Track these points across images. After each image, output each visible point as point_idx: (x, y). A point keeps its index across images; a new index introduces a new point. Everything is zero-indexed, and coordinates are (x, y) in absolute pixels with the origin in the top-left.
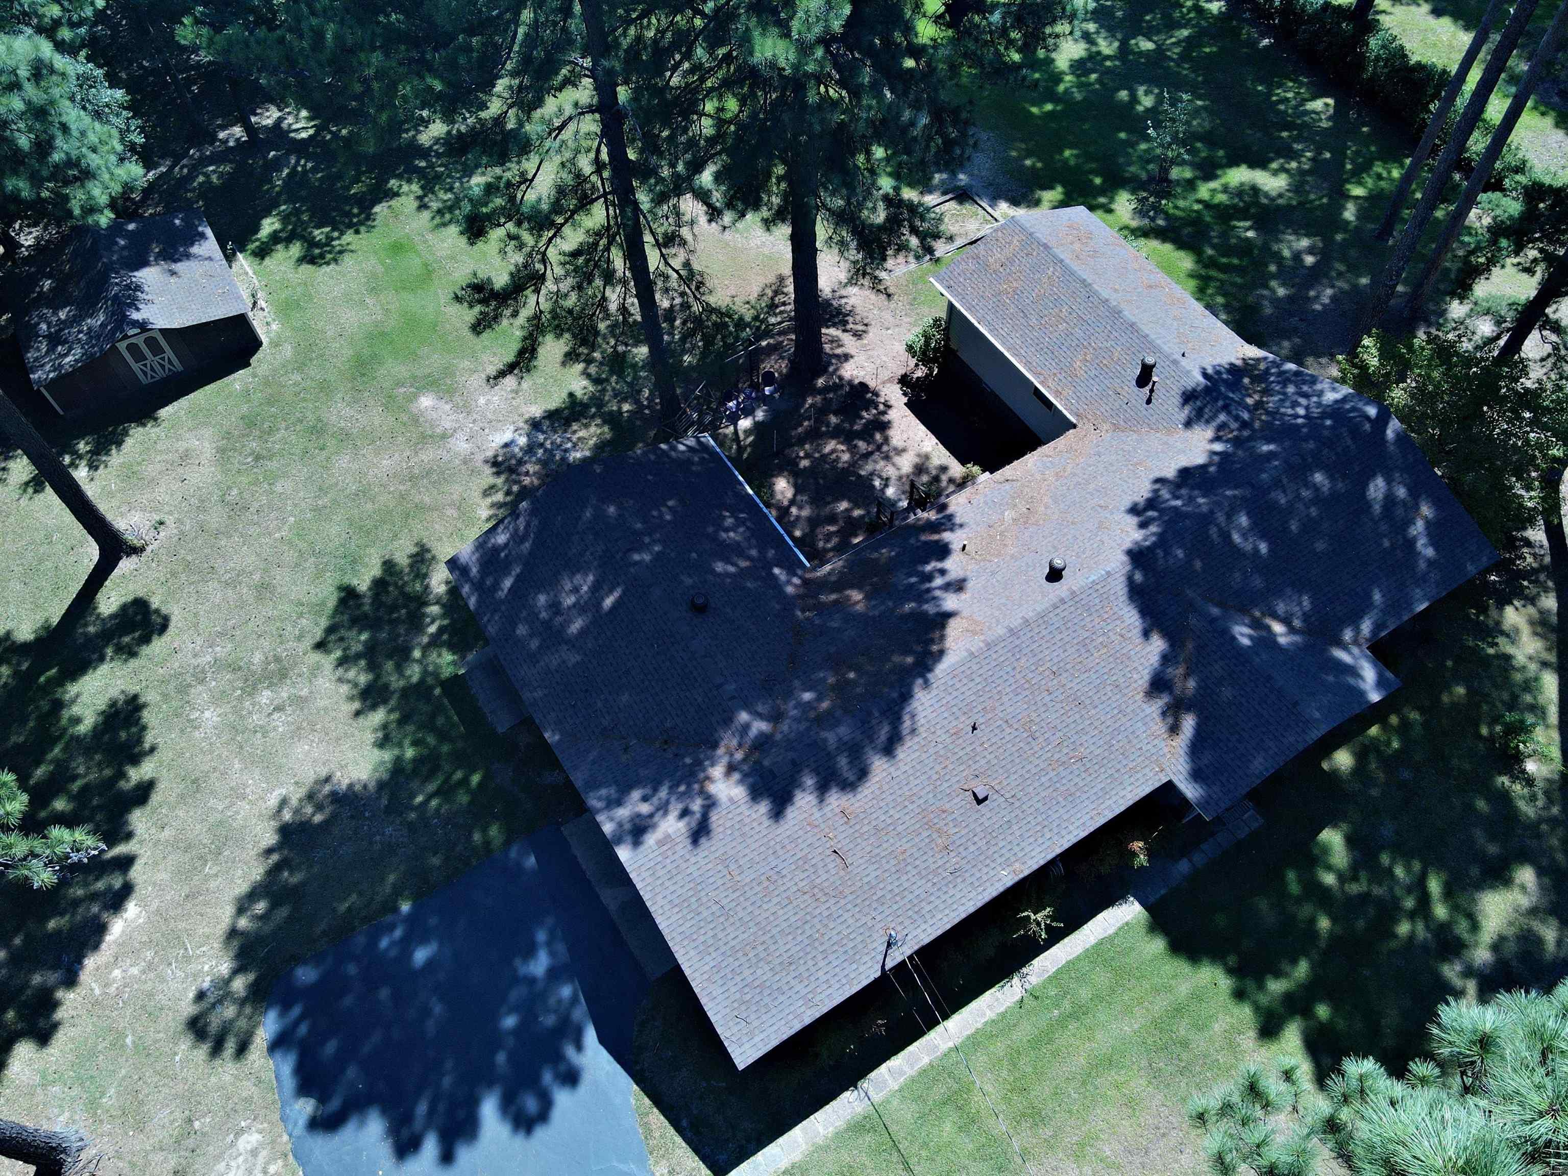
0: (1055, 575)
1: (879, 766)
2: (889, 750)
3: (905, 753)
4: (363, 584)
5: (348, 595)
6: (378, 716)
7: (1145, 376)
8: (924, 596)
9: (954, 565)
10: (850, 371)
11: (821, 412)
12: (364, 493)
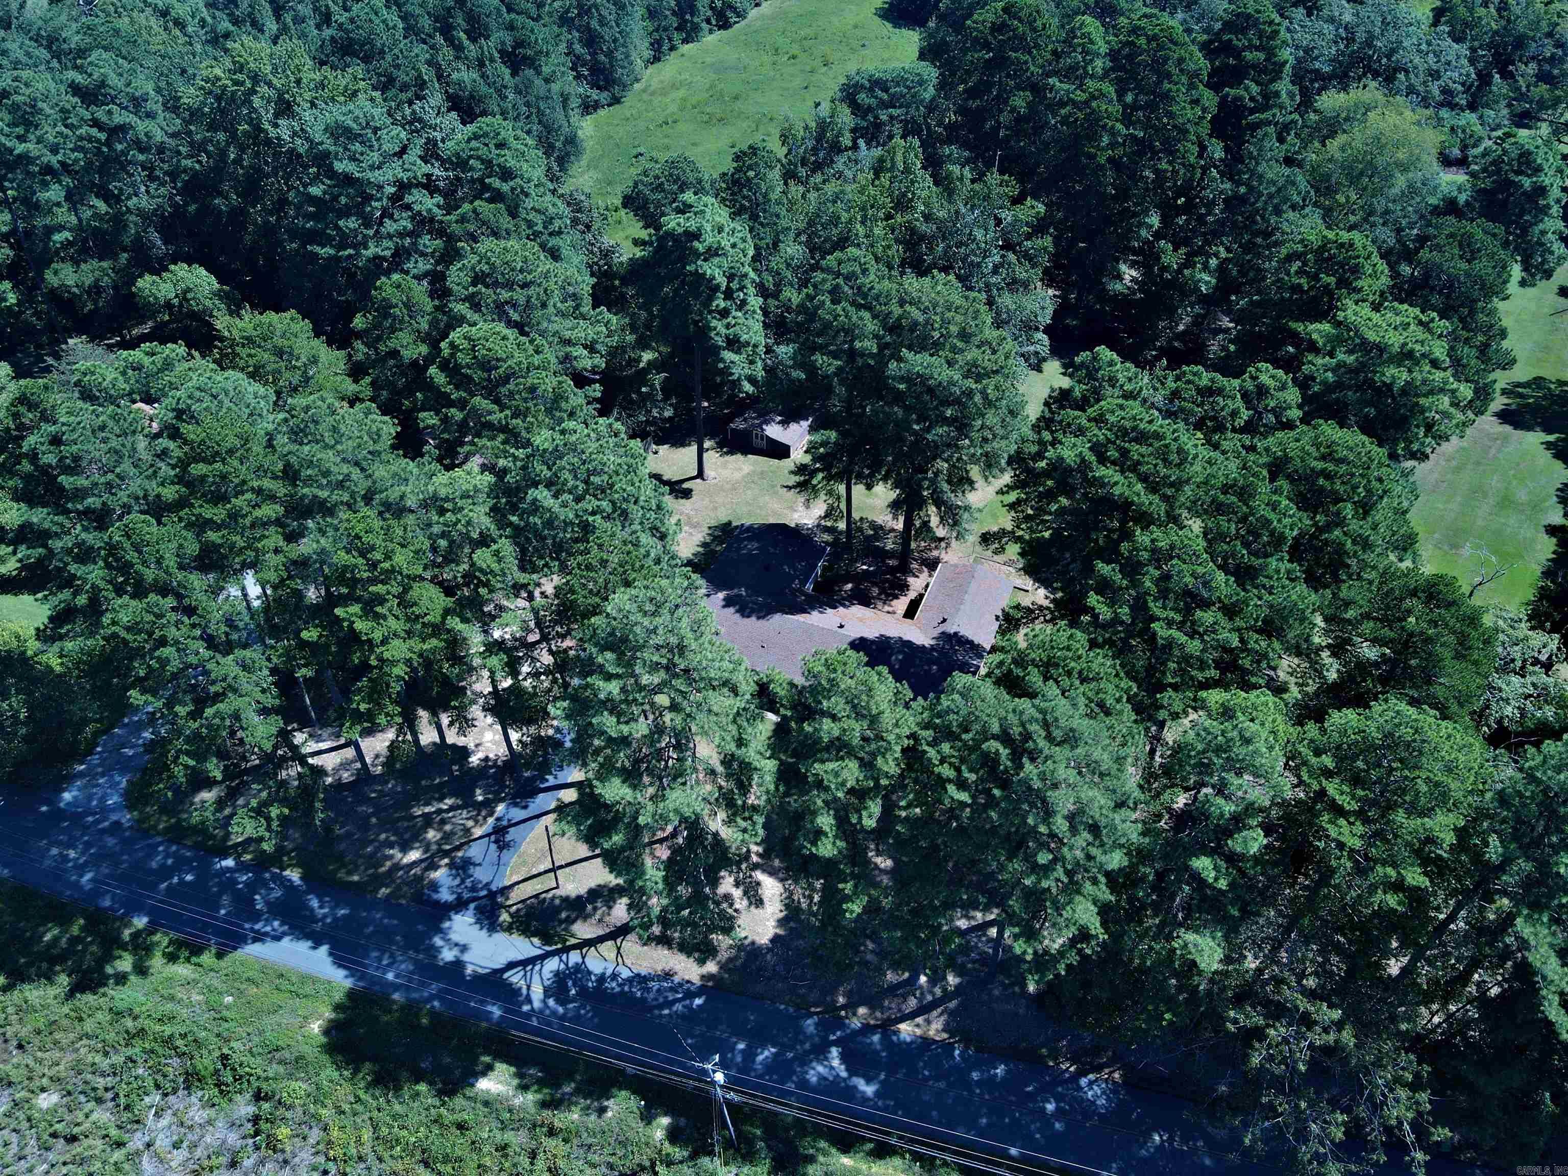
0: (841, 626)
1: (754, 619)
2: (759, 618)
3: (762, 622)
4: (734, 524)
5: (730, 523)
6: (700, 549)
7: (944, 620)
8: (813, 608)
9: (829, 611)
10: (911, 580)
11: (887, 580)
12: (761, 508)
